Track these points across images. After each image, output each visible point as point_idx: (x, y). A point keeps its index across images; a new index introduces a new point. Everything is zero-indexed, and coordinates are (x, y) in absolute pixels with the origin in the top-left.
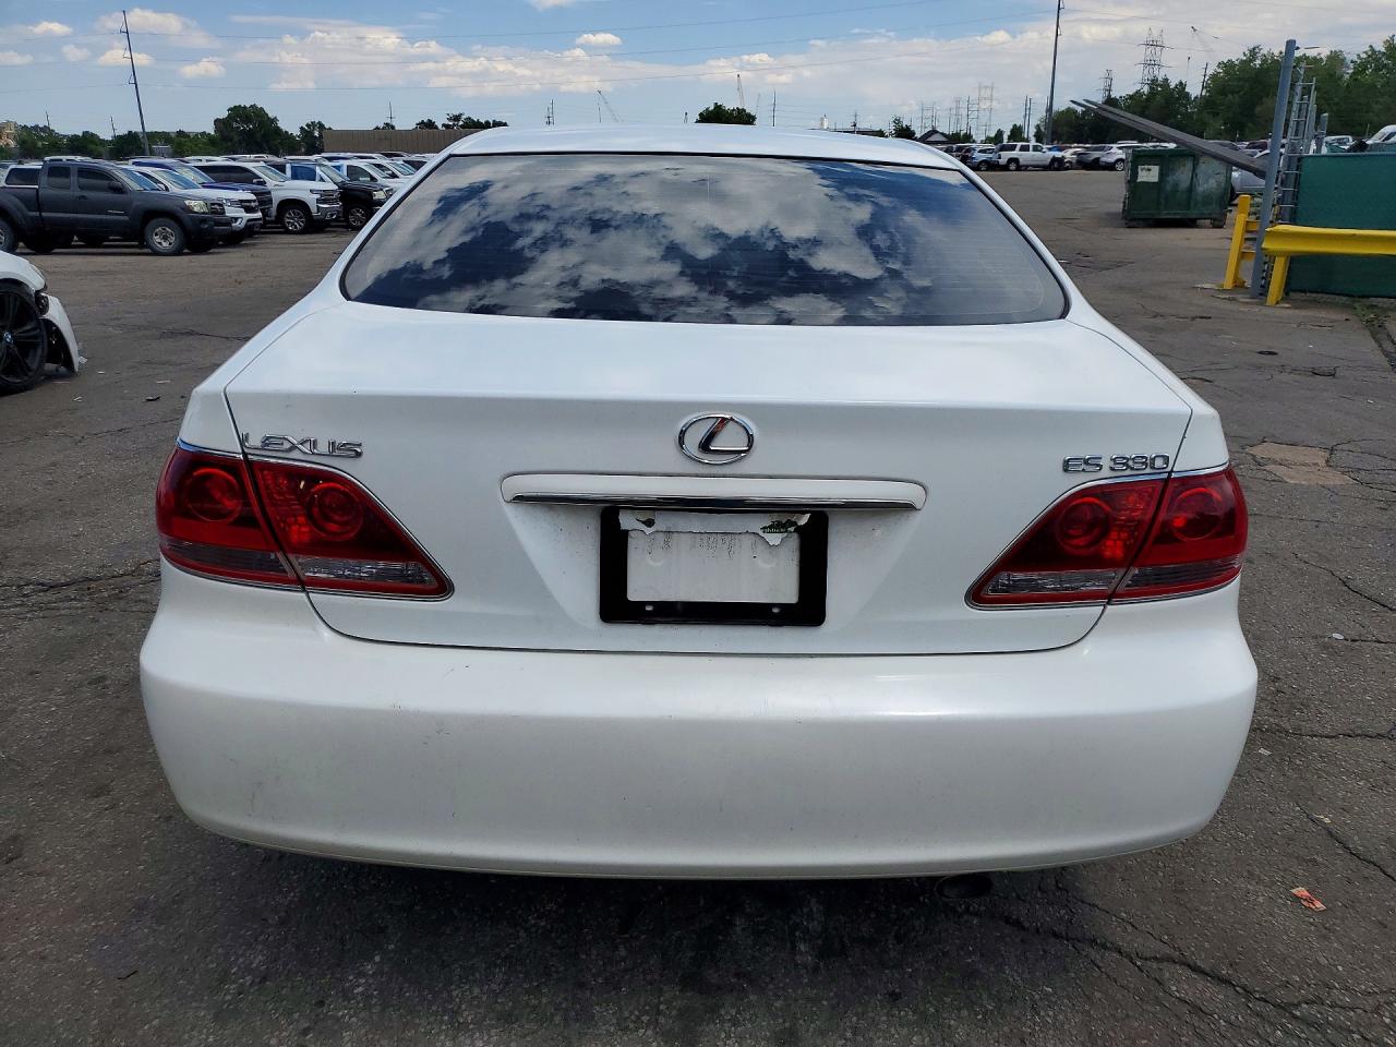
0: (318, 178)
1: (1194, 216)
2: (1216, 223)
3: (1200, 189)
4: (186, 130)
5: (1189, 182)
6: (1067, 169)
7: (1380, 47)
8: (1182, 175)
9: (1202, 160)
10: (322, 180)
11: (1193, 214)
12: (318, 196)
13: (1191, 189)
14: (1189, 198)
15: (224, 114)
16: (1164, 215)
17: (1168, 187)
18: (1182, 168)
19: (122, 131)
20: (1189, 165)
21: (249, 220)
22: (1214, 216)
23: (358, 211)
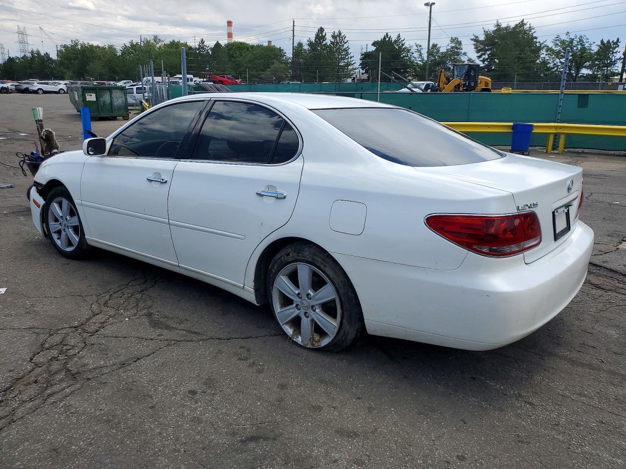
1: (116, 115)
2: (125, 118)
3: (115, 104)
5: (110, 101)
6: (11, 93)
7: (128, 45)
8: (106, 98)
9: (113, 91)
11: (115, 114)
13: (111, 103)
14: (112, 108)
16: (103, 115)
17: (101, 103)
18: (106, 95)
20: (108, 94)
22: (124, 115)
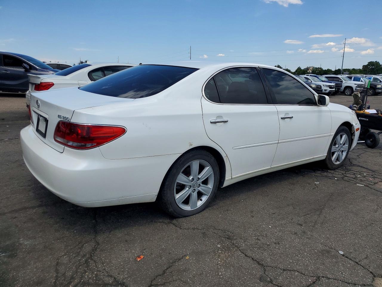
0: (361, 81)
4: (356, 68)
10: (362, 81)
12: (357, 86)
15: (366, 64)
19: (337, 69)
21: (330, 91)
23: (371, 91)
